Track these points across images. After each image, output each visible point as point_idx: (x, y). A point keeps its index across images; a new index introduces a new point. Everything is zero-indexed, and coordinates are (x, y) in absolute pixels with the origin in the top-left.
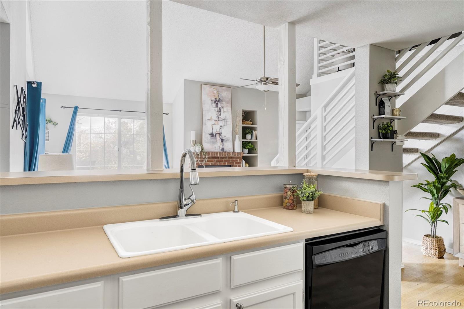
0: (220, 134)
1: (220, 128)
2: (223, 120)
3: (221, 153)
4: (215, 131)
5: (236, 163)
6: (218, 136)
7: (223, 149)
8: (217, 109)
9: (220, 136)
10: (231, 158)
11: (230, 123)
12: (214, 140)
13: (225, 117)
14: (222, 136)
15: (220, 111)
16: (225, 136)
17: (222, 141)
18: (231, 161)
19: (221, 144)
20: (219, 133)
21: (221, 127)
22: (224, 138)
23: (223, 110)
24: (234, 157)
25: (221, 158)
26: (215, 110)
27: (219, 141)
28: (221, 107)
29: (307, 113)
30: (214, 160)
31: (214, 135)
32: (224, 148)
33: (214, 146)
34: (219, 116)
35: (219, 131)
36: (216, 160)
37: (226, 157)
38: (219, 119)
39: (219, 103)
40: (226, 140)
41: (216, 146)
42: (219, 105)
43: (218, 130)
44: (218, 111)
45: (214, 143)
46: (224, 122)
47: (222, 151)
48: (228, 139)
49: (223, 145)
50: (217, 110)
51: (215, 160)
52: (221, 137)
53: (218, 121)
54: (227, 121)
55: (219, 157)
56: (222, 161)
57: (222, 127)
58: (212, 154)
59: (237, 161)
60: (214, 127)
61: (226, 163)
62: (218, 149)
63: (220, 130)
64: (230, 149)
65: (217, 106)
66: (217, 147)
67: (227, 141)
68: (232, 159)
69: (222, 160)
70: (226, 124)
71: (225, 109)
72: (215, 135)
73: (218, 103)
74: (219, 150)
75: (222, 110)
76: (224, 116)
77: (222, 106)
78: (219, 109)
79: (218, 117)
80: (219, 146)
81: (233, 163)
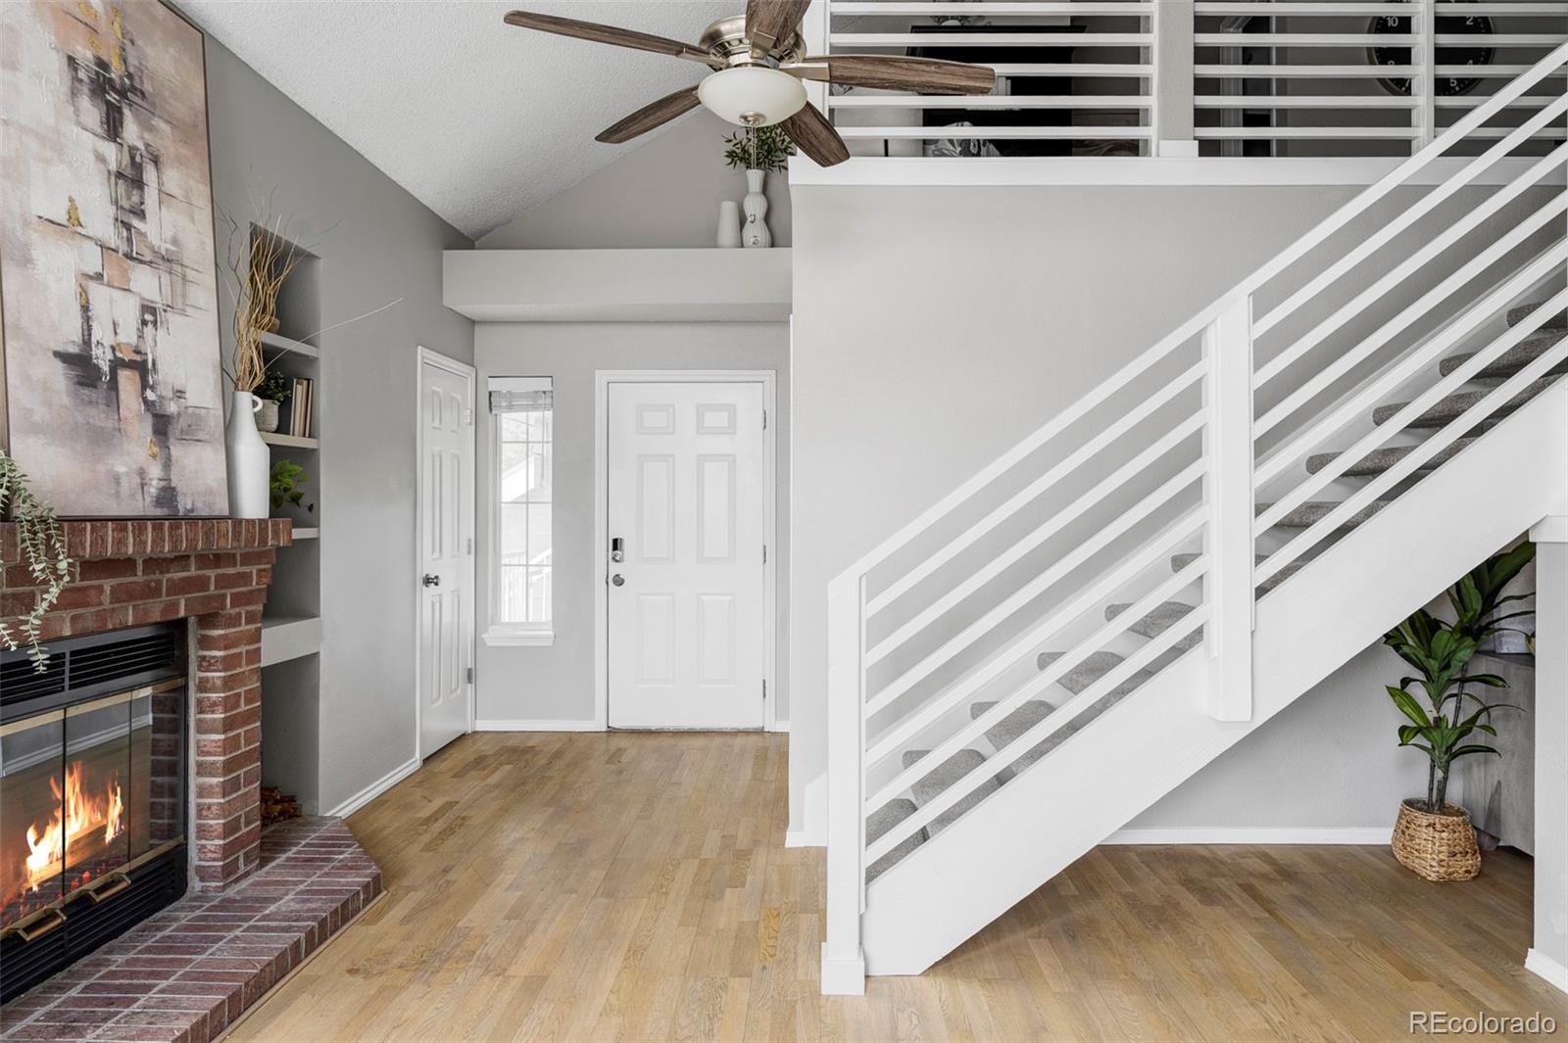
0: (142, 368)
1: (144, 323)
2: (163, 266)
3: (149, 524)
4: (108, 340)
5: (238, 600)
6: (127, 380)
7: (168, 495)
8: (110, 150)
9: (145, 385)
10: (219, 559)
11: (203, 293)
12: (99, 417)
13: (175, 241)
14: (161, 390)
15: (138, 183)
16: (180, 394)
17: (162, 425)
18: (212, 587)
19: (154, 456)
20: (138, 358)
21: (148, 317)
22: (172, 408)
23: (160, 183)
24: (234, 555)
25: (154, 564)
26: (101, 159)
27: (141, 429)
28: (141, 146)
29: (477, 329)
30: (100, 589)
31: (97, 368)
32: (174, 489)
33: (101, 468)
34: (135, 222)
35: (134, 340)
36: (113, 590)
37: (182, 560)
38: (129, 240)
39: (126, 111)
40: (182, 423)
41: (122, 469)
42: (131, 131)
43: (128, 336)
44: (119, 175)
45: (102, 440)
46: (166, 279)
47: (159, 512)
48: (199, 417)
49: (167, 465)
50: (113, 167)
51: (108, 585)
52: (150, 395)
53: (128, 256)
54: (191, 275)
55: (140, 562)
56: (152, 592)
57: (153, 311)
58: (104, 540)
59: (245, 578)
60: (98, 294)
61: (175, 605)
62: (132, 496)
63: (141, 337)
64: (211, 492)
65: (113, 128)
66: (124, 481)
67: (190, 436)
68: (220, 571)
69: (159, 582)
70: (184, 296)
71: (173, 179)
72: (106, 368)
73: (119, 111)
74: (141, 505)
75: (150, 175)
76: (168, 234)
77: (147, 145)
78: (133, 158)
79: (128, 227)
80: (142, 473)
81: (224, 596)
